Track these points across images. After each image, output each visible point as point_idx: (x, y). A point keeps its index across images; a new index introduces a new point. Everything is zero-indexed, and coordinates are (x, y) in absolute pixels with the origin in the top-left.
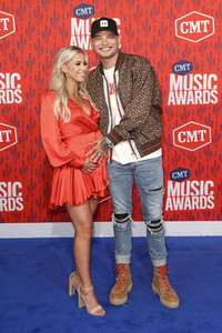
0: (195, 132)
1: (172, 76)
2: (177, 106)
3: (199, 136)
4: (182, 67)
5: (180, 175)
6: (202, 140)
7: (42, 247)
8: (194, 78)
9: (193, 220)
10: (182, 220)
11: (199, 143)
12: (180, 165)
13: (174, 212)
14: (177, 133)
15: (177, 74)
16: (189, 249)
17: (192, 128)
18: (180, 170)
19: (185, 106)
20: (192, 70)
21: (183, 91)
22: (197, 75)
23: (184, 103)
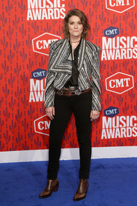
0: (122, 80)
1: (104, 39)
2: (108, 61)
3: (125, 83)
4: (111, 32)
5: (111, 112)
6: (127, 85)
7: (8, 170)
8: (120, 39)
9: (122, 146)
10: (114, 146)
11: (125, 88)
12: (111, 104)
13: (108, 140)
14: (108, 81)
15: (107, 37)
16: (119, 167)
17: (119, 77)
18: (111, 108)
19: (114, 61)
20: (119, 34)
21: (112, 49)
22: (122, 38)
23: (113, 59)
